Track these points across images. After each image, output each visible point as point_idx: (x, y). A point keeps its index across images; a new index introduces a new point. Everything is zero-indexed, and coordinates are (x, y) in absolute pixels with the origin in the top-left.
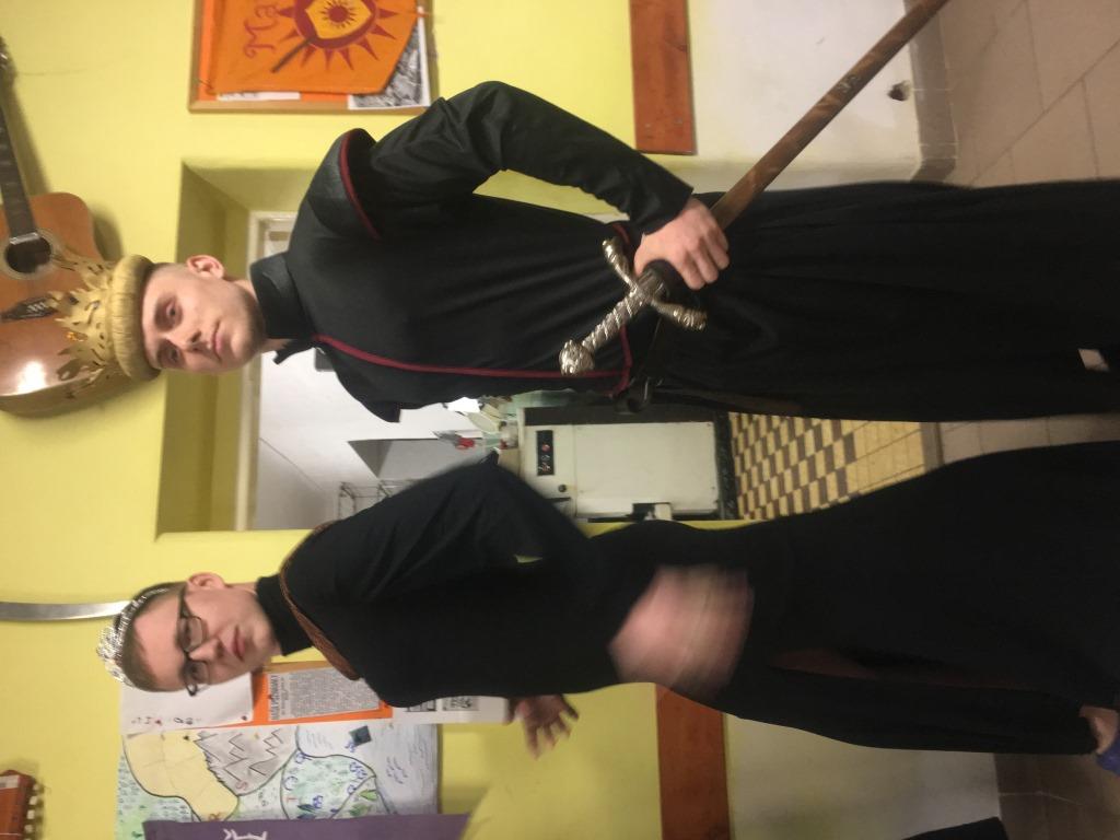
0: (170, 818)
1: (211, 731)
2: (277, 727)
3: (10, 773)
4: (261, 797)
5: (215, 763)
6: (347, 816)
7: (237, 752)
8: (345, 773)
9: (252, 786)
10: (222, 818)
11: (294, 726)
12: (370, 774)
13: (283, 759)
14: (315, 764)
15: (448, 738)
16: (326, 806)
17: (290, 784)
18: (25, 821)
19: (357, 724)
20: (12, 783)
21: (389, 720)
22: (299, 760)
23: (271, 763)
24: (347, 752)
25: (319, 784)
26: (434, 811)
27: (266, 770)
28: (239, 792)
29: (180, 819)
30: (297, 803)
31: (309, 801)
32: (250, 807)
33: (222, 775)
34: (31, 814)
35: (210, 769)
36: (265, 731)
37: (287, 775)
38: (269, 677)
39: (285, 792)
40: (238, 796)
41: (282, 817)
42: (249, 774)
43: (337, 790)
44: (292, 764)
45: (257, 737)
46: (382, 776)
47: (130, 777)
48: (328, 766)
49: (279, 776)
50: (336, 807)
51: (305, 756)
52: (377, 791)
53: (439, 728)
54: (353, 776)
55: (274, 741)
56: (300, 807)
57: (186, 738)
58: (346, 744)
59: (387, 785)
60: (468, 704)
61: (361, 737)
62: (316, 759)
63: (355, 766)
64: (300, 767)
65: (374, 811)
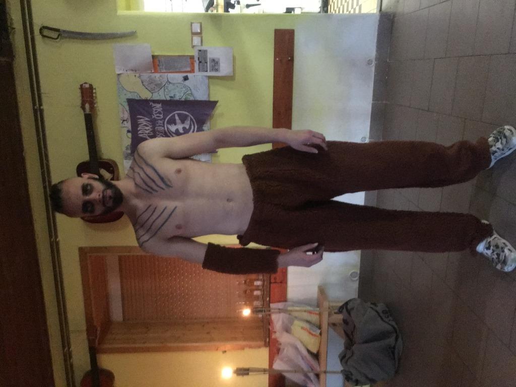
0: (134, 98)
1: (142, 74)
2: (162, 74)
3: (86, 83)
4: (158, 93)
5: (144, 83)
6: (183, 100)
7: (150, 80)
8: (181, 88)
9: (156, 90)
10: (148, 99)
11: (166, 74)
12: (189, 89)
13: (164, 83)
16: (177, 98)
17: (166, 90)
18: (93, 97)
19: (185, 74)
20: (87, 86)
21: (193, 74)
23: (161, 84)
24: (182, 83)
25: (175, 91)
26: (208, 100)
28: (152, 92)
29: (137, 99)
31: (173, 96)
32: (156, 97)
33: (147, 87)
34: (94, 95)
35: (143, 85)
36: (157, 75)
37: (165, 88)
38: (157, 59)
39: (165, 93)
41: (165, 99)
42: (155, 87)
43: (180, 93)
44: (166, 85)
45: (156, 77)
46: (193, 90)
47: (121, 86)
48: (177, 86)
49: (163, 89)
50: (180, 98)
51: (170, 83)
52: (191, 94)
54: (184, 89)
55: (161, 79)
56: (170, 97)
57: (135, 76)
58: (182, 80)
59: (194, 92)
60: (217, 70)
61: (186, 78)
62: (174, 84)
63: (185, 86)
64: (169, 86)
65: (191, 99)
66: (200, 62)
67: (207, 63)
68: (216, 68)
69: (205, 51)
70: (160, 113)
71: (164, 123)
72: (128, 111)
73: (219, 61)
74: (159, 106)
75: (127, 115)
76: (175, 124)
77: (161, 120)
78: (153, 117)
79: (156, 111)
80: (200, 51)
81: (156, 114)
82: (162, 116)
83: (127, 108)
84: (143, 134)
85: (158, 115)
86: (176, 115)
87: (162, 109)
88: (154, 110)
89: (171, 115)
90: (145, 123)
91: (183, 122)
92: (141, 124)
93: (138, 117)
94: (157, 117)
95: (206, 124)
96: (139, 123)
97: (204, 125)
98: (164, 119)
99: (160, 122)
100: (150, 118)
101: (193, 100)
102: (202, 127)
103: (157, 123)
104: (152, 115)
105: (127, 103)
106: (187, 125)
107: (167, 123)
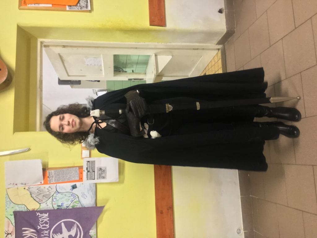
0: (21, 210)
1: (31, 187)
2: (50, 185)
4: (46, 204)
5: (33, 195)
6: (71, 208)
7: (39, 192)
8: (70, 197)
9: (44, 201)
10: (36, 210)
11: (55, 185)
12: (77, 197)
13: (52, 193)
14: (61, 194)
15: (98, 186)
16: (65, 206)
17: (54, 200)
19: (73, 184)
21: (82, 182)
22: (57, 193)
23: (49, 195)
24: (70, 191)
25: (63, 200)
26: (95, 206)
27: (47, 197)
28: (40, 203)
29: (24, 211)
30: (57, 205)
31: (60, 204)
32: (43, 207)
33: (35, 198)
35: (31, 197)
36: (47, 186)
37: (53, 198)
38: (48, 172)
39: (53, 202)
41: (52, 209)
42: (43, 197)
43: (68, 201)
44: (55, 195)
45: (45, 188)
46: (80, 197)
47: (9, 199)
48: (65, 195)
49: (51, 199)
51: (58, 192)
52: (79, 201)
53: (96, 184)
54: (72, 197)
55: (50, 189)
56: (58, 206)
57: (25, 188)
58: (70, 189)
59: (82, 199)
60: (104, 178)
61: (74, 187)
62: (62, 193)
63: (73, 195)
64: (57, 195)
65: (78, 207)
66: (88, 171)
67: (94, 172)
68: (103, 175)
69: (93, 162)
70: (46, 223)
71: (49, 233)
72: (14, 224)
73: (106, 170)
74: (47, 215)
75: (12, 228)
76: (61, 233)
77: (46, 230)
78: (39, 228)
79: (42, 221)
80: (89, 162)
81: (42, 224)
82: (48, 226)
83: (13, 221)
85: (44, 225)
86: (63, 224)
87: (48, 219)
88: (41, 220)
89: (57, 224)
90: (29, 235)
91: (69, 230)
92: (26, 236)
93: (23, 229)
94: (43, 227)
95: (93, 229)
96: (23, 235)
97: (91, 231)
98: (50, 229)
99: (46, 232)
100: (35, 228)
101: (81, 207)
102: (89, 232)
103: (43, 234)
104: (38, 226)
105: (13, 216)
106: (73, 232)
107: (53, 233)
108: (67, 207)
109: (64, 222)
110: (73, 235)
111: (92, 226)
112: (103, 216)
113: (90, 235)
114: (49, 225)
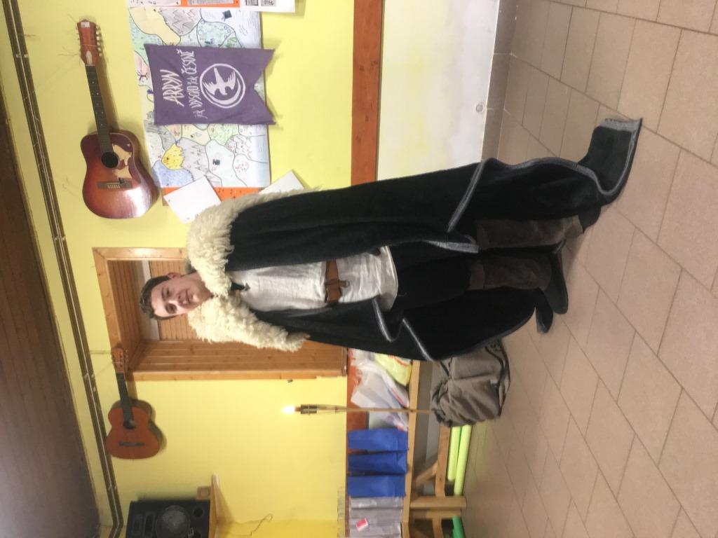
0: (154, 43)
1: (164, 8)
2: (191, 8)
3: (85, 21)
4: (189, 37)
5: (168, 22)
6: (225, 47)
7: (177, 18)
8: (222, 30)
9: (185, 33)
10: (175, 45)
11: (199, 8)
12: (232, 30)
13: (196, 22)
14: (210, 25)
15: (263, 16)
16: (216, 43)
17: (200, 32)
18: (96, 41)
19: (226, 9)
20: (87, 25)
21: (238, 9)
22: (203, 23)
23: (192, 23)
24: (223, 21)
25: (212, 33)
26: (260, 48)
27: (190, 26)
29: (158, 44)
30: (204, 41)
31: (209, 41)
32: (185, 41)
33: (172, 27)
34: (98, 38)
35: (166, 24)
36: (187, 9)
37: (198, 29)
39: (199, 36)
40: (180, 36)
41: (199, 46)
42: (183, 27)
43: (220, 37)
44: (199, 25)
45: (184, 12)
46: (237, 32)
47: (134, 26)
48: (215, 27)
49: (195, 31)
50: (220, 43)
51: (205, 22)
52: (236, 38)
53: (260, 14)
54: (225, 31)
55: (192, 15)
56: (206, 42)
57: (155, 10)
58: (221, 17)
59: (240, 36)
60: (272, 4)
61: (227, 15)
62: (210, 23)
63: (226, 27)
64: (204, 26)
65: (235, 46)
70: (192, 66)
71: (198, 81)
72: (148, 63)
74: (192, 54)
75: (146, 69)
76: (215, 82)
77: (194, 76)
78: (183, 72)
79: (186, 63)
81: (186, 67)
82: (195, 70)
83: (146, 58)
84: (169, 95)
85: (190, 68)
86: (215, 70)
87: (194, 60)
88: (184, 61)
89: (207, 70)
90: (171, 81)
91: (225, 80)
92: (167, 81)
93: (161, 71)
94: (189, 71)
95: (259, 83)
96: (163, 79)
97: (256, 85)
98: (199, 74)
99: (194, 79)
100: (179, 72)
101: (239, 47)
102: (253, 87)
103: (189, 81)
104: (182, 70)
105: (144, 51)
106: (231, 83)
107: (204, 81)
108: (220, 45)
109: (218, 68)
110: (232, 88)
111: (258, 78)
112: (273, 65)
113: (255, 91)
114: (197, 70)
